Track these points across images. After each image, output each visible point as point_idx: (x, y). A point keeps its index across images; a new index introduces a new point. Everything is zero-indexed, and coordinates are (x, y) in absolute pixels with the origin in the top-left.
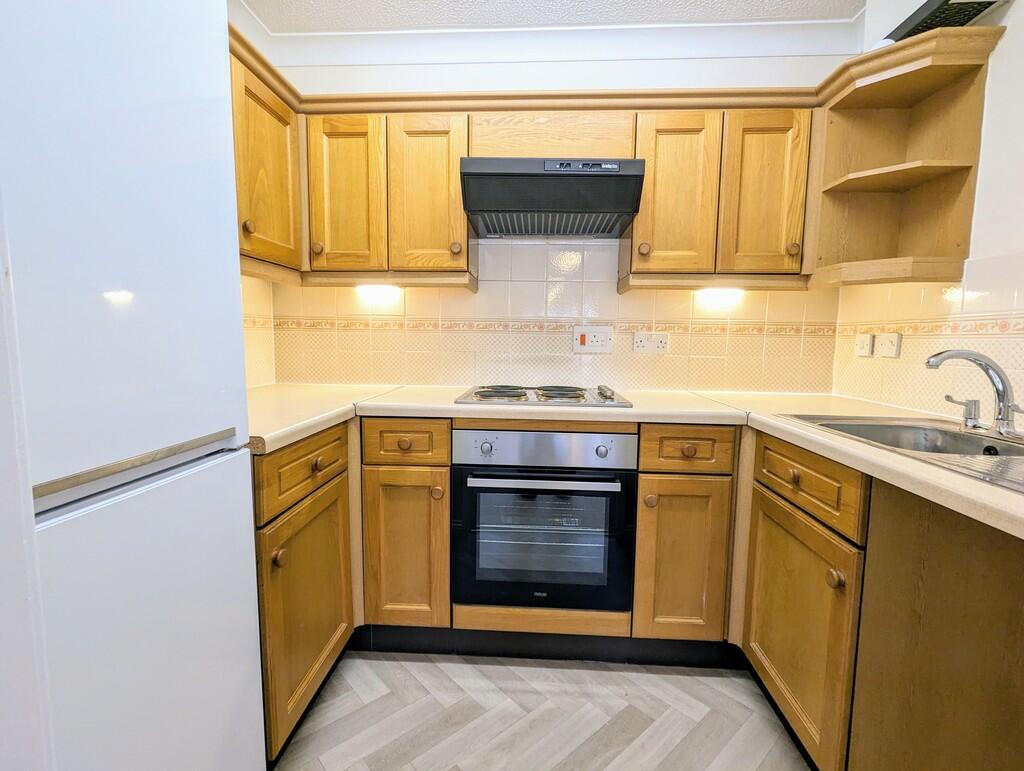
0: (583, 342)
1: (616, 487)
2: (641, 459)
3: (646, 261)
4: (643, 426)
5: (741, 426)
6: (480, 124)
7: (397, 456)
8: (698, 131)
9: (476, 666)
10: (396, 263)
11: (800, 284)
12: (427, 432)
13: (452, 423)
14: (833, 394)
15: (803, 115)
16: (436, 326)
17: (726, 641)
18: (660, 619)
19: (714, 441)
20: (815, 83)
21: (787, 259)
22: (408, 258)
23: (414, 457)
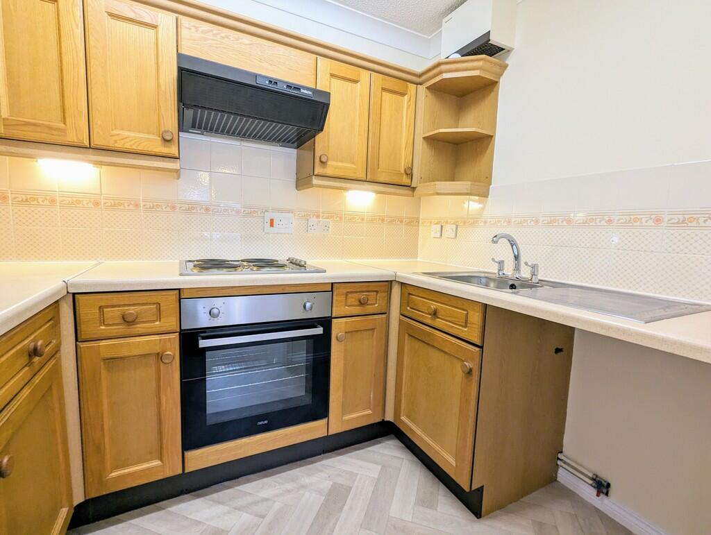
0: (272, 225)
1: (319, 331)
2: (334, 309)
3: (324, 168)
4: (335, 285)
5: (391, 281)
6: (190, 29)
7: (121, 329)
8: (356, 82)
9: (207, 497)
10: (98, 141)
11: (410, 192)
12: (154, 304)
13: (180, 294)
14: (418, 260)
15: (412, 87)
16: (137, 206)
17: (383, 420)
18: (346, 418)
19: (377, 292)
20: (419, 70)
21: (404, 176)
22: (115, 138)
23: (140, 328)
